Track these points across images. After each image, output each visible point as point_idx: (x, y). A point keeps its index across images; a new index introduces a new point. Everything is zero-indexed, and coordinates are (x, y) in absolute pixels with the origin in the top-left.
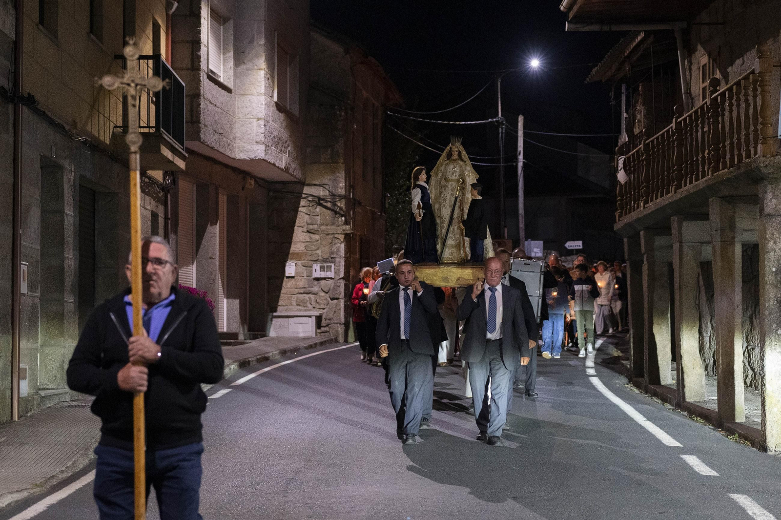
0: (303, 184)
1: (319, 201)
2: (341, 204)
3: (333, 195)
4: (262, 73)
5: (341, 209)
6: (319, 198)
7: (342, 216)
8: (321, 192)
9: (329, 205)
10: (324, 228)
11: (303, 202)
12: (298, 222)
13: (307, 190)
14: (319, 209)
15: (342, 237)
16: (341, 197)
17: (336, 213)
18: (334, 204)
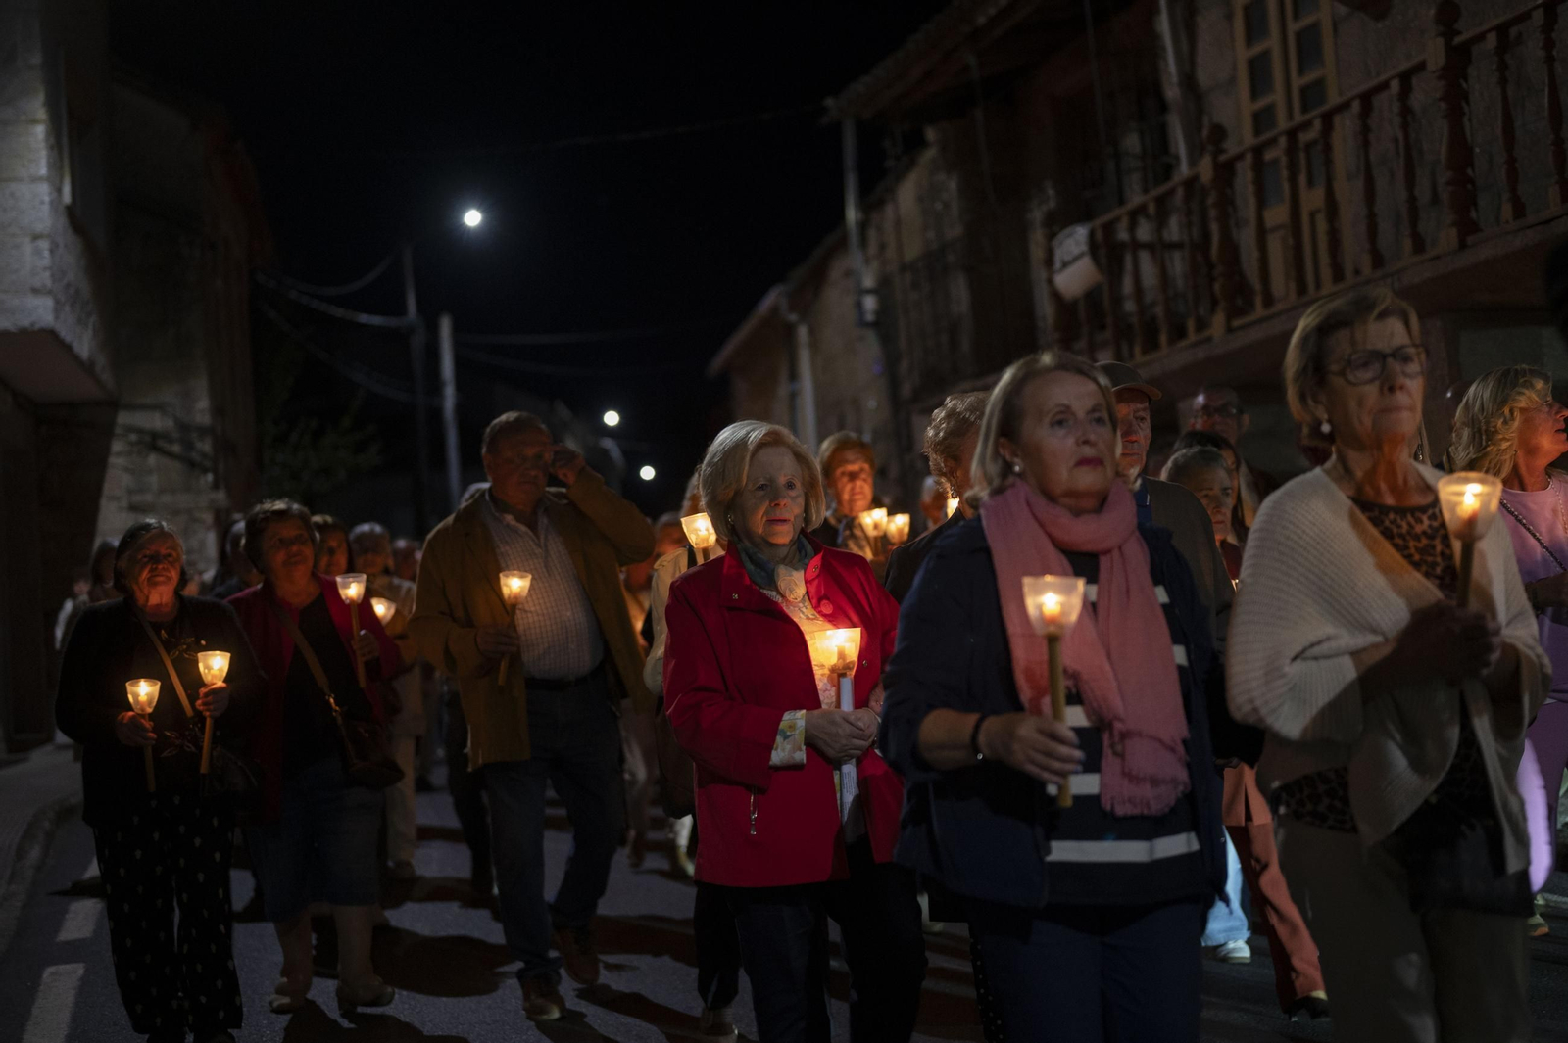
0: (114, 405)
1: (152, 442)
2: (205, 446)
3: (184, 427)
4: (40, 131)
5: (204, 455)
6: (155, 435)
7: (205, 471)
8: (156, 422)
9: (176, 448)
10: (166, 499)
11: (117, 446)
12: (108, 488)
13: (124, 418)
14: (153, 459)
15: (208, 518)
16: (203, 431)
17: (192, 465)
18: (189, 445)
